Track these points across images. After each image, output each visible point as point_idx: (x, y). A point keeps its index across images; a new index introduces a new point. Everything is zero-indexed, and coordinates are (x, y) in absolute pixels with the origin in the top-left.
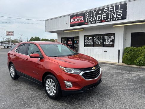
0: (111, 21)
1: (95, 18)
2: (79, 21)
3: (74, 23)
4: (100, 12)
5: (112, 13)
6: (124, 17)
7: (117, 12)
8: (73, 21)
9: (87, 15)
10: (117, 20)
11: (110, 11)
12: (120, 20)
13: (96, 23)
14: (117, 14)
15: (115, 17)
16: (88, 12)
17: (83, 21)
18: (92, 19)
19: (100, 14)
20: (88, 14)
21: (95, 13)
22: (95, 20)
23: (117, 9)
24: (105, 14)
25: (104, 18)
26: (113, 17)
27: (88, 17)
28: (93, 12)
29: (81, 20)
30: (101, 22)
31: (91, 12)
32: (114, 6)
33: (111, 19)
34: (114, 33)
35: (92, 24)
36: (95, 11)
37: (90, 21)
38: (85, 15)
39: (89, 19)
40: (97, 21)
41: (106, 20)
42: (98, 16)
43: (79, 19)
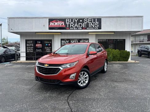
0: (90, 29)
1: (76, 25)
2: (60, 25)
3: (53, 26)
4: (81, 21)
5: (91, 24)
6: (100, 28)
7: (95, 23)
8: (52, 24)
9: (68, 22)
10: (95, 29)
11: (89, 22)
12: (97, 29)
13: (77, 29)
14: (95, 25)
15: (94, 26)
16: (70, 19)
17: (65, 26)
18: (74, 26)
19: (81, 22)
20: (70, 21)
21: (76, 21)
22: (76, 27)
23: (94, 21)
24: (86, 23)
25: (84, 26)
26: (92, 27)
27: (70, 23)
28: (74, 20)
29: (62, 25)
30: (82, 29)
31: (72, 19)
32: (92, 19)
33: (90, 27)
34: (88, 39)
35: (73, 29)
36: (76, 19)
37: (72, 27)
38: (67, 21)
39: (71, 25)
40: (79, 27)
41: (86, 28)
42: (79, 24)
43: (60, 24)
